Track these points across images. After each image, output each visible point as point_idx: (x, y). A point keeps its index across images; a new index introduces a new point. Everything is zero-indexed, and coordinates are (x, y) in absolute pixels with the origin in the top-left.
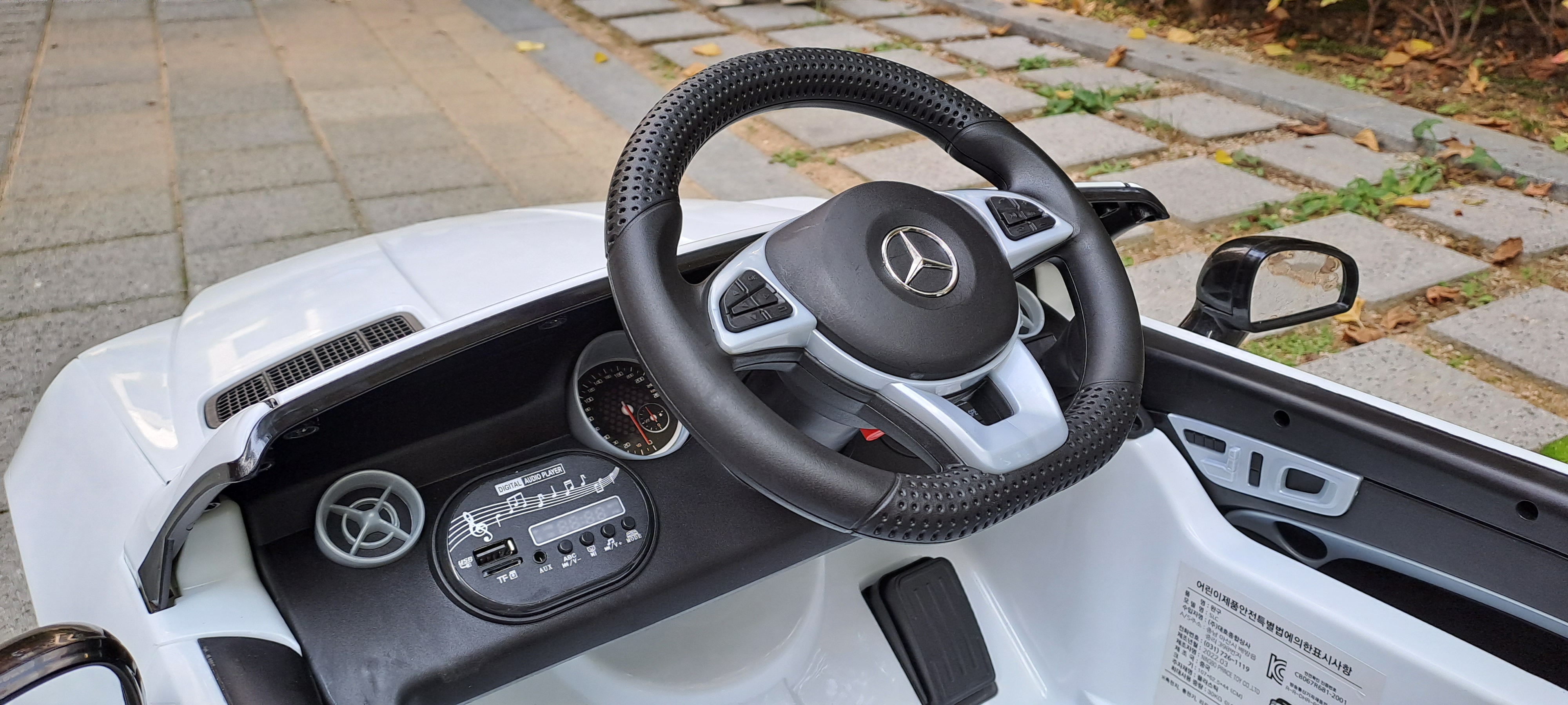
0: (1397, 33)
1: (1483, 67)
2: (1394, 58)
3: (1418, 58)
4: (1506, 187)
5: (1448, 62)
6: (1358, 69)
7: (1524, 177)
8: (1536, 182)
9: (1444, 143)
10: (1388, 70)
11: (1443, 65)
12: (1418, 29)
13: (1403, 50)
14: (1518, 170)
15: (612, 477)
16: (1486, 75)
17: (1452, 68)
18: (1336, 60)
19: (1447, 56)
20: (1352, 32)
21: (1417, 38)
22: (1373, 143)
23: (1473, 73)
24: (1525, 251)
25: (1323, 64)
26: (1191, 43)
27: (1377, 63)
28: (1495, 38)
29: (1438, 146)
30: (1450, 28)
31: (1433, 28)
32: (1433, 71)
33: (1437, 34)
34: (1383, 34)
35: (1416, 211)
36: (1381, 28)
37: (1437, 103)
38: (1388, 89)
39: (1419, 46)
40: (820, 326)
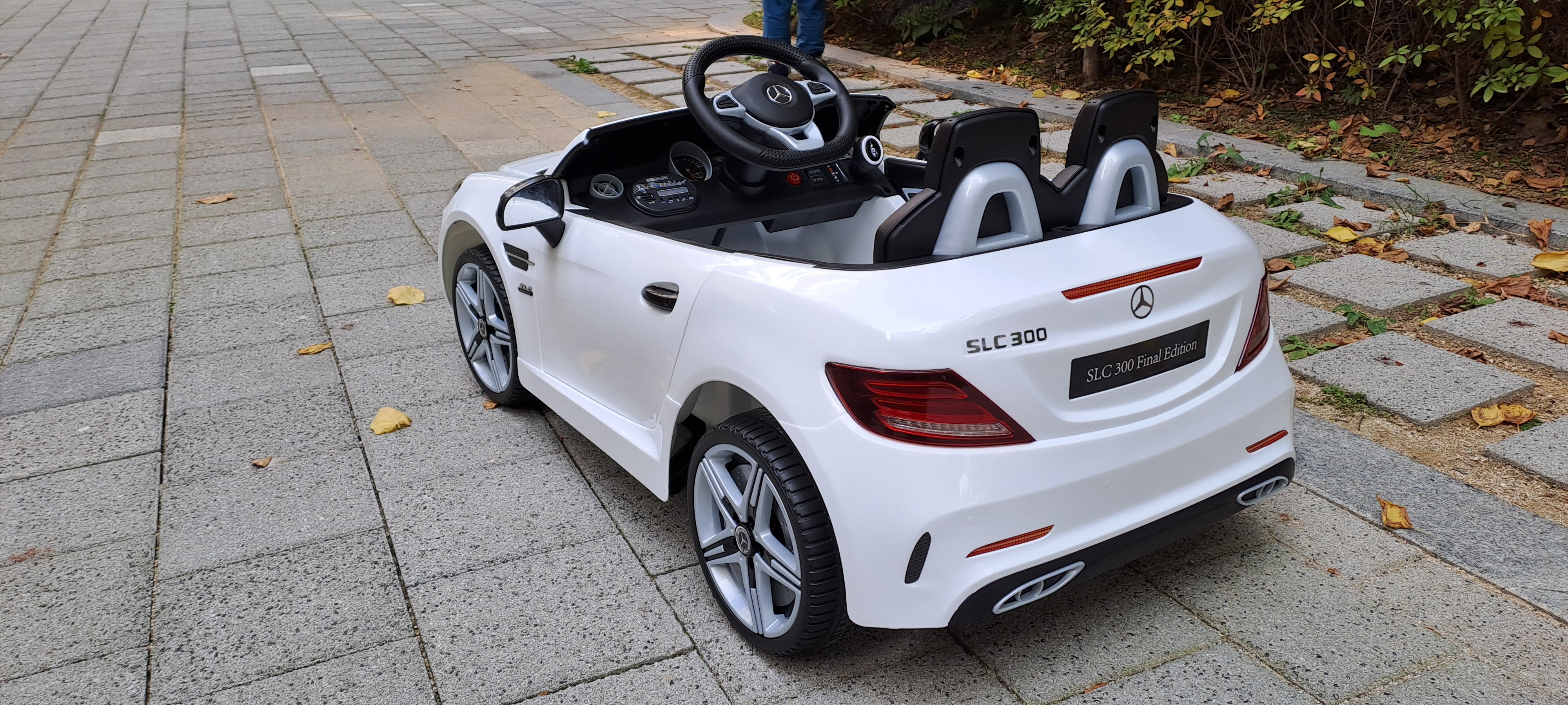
0: (1219, 86)
1: (1268, 104)
2: (1213, 102)
3: (1228, 101)
4: (1248, 172)
5: (1248, 103)
6: (1187, 110)
7: (1258, 165)
8: (1265, 167)
9: (1215, 147)
10: (1207, 110)
11: (1243, 105)
12: (1233, 83)
13: (1219, 97)
14: (1255, 161)
15: (684, 182)
16: (1269, 110)
17: (1249, 106)
18: (1174, 105)
19: (1249, 99)
20: (1189, 87)
21: (1231, 88)
22: (1173, 152)
23: (1260, 109)
24: (1236, 201)
25: (1165, 108)
26: (1077, 99)
27: (1202, 107)
28: (1280, 85)
29: (1212, 150)
30: (1250, 81)
31: (1239, 81)
32: (1238, 109)
33: (1242, 84)
34: (1209, 88)
35: (1179, 185)
36: (1209, 83)
37: (1227, 127)
38: (1201, 121)
39: (1231, 93)
40: (747, 111)
